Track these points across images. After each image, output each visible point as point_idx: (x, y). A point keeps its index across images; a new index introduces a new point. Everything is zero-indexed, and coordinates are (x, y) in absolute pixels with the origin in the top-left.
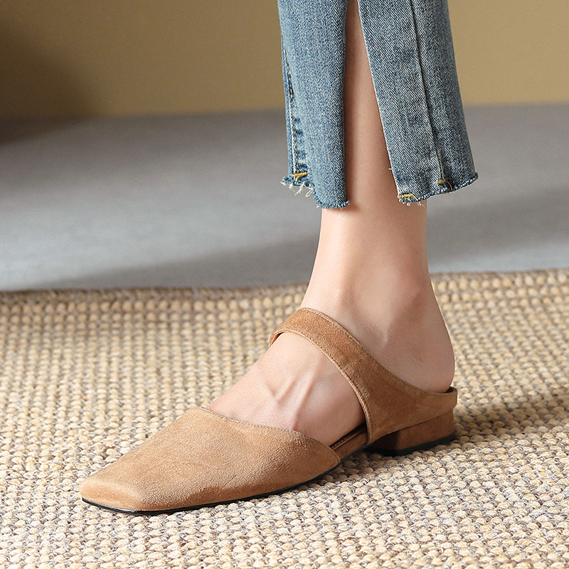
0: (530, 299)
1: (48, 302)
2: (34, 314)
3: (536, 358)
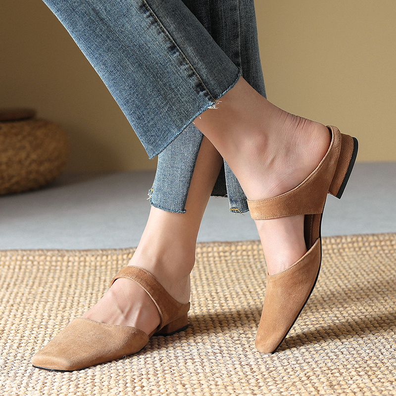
0: (333, 250)
1: (98, 255)
2: (92, 261)
3: (336, 277)
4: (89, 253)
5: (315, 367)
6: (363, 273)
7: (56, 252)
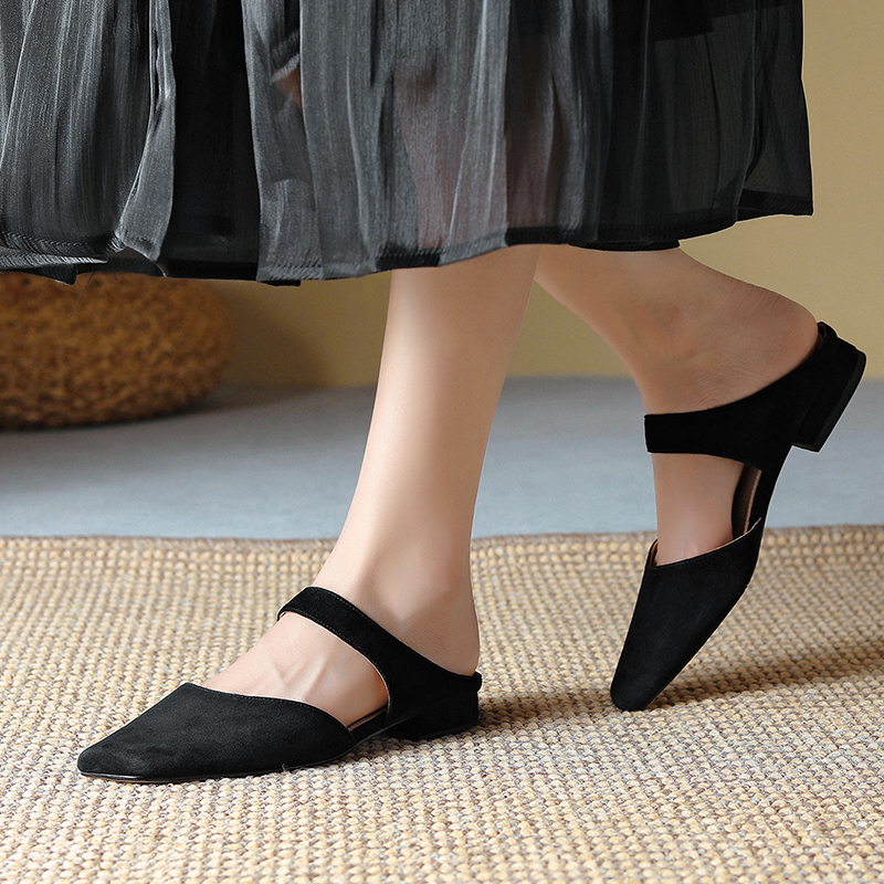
4: (296, 547)
5: (787, 790)
6: (869, 607)
7: (233, 544)
